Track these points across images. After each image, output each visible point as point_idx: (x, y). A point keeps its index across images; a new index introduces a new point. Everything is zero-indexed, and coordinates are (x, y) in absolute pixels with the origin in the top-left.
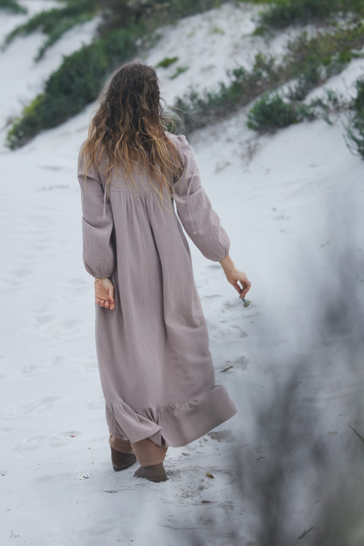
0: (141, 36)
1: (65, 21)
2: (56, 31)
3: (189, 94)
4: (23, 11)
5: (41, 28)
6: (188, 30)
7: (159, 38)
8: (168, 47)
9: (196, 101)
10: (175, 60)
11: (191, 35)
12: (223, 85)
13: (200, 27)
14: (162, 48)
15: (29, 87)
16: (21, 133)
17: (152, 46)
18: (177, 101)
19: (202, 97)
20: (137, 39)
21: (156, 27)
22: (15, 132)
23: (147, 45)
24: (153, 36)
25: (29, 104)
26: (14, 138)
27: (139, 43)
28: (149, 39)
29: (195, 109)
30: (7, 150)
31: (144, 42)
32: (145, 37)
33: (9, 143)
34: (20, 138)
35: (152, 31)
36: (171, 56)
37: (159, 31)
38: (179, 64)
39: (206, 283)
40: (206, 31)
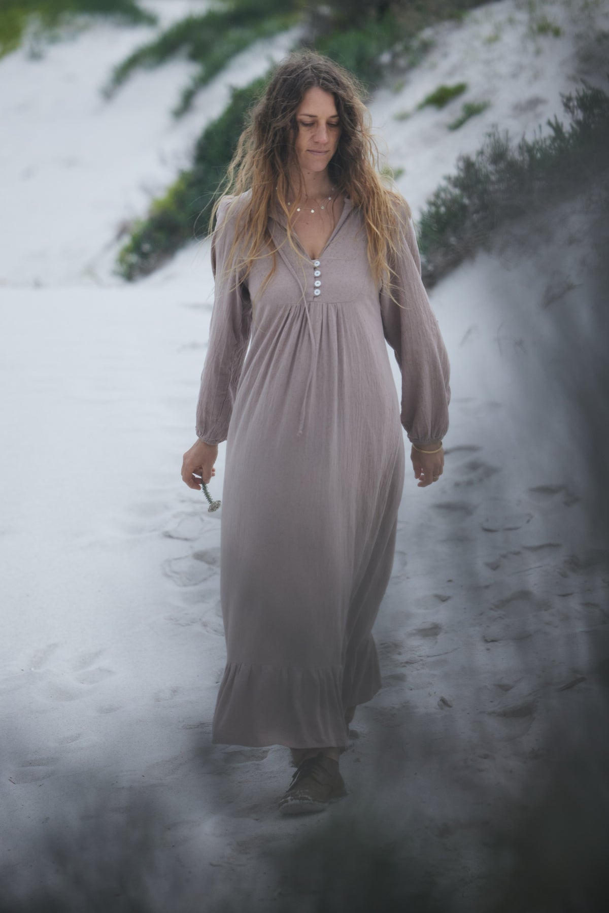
0: (390, 45)
1: (235, 34)
2: (218, 51)
3: (488, 151)
4: (150, 20)
5: (185, 49)
6: (486, 30)
7: (426, 47)
8: (445, 65)
9: (502, 165)
10: (460, 90)
11: (493, 40)
12: (557, 128)
13: (511, 21)
14: (433, 66)
15: (163, 161)
16: (146, 247)
17: (412, 65)
18: (461, 164)
19: (515, 154)
20: (380, 51)
21: (420, 28)
22: (136, 247)
23: (402, 62)
24: (415, 44)
25: (162, 195)
26: (133, 258)
27: (385, 58)
28: (407, 49)
29: (500, 181)
30: (118, 281)
31: (395, 56)
32: (399, 47)
33: (122, 269)
34: (144, 256)
35: (411, 35)
36: (451, 83)
37: (427, 34)
38: (468, 97)
39: (528, 521)
40: (522, 29)
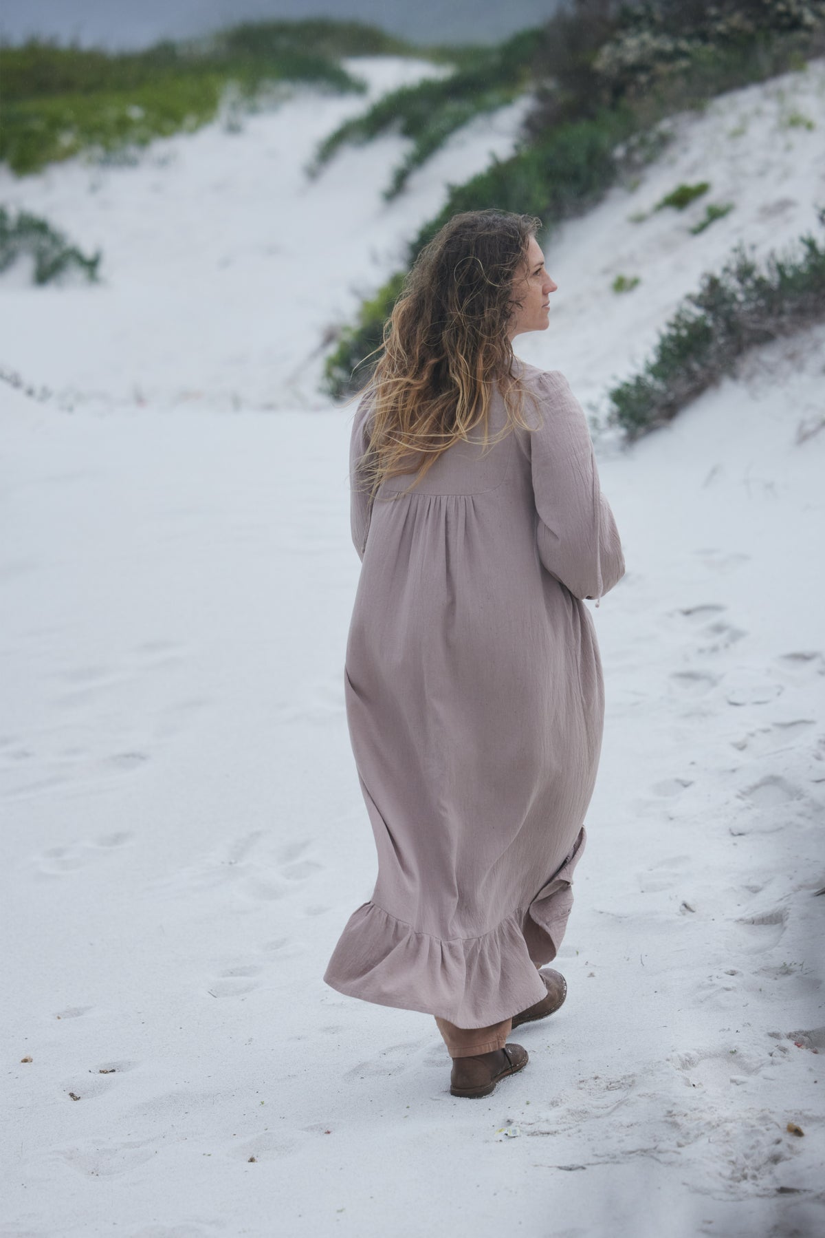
0: (625, 138)
1: (452, 107)
2: (433, 128)
3: (734, 267)
4: (360, 88)
5: (398, 123)
6: (731, 122)
7: (664, 141)
8: (685, 161)
9: (750, 283)
10: (702, 189)
11: (738, 133)
12: (811, 245)
13: (758, 113)
14: (672, 162)
15: (375, 259)
16: (356, 362)
17: (649, 161)
18: (706, 282)
19: (764, 272)
20: (614, 144)
21: (657, 119)
22: (343, 360)
23: (638, 157)
24: (652, 137)
25: (372, 297)
26: (339, 373)
27: (619, 152)
28: (643, 143)
29: (748, 300)
30: (325, 400)
31: (630, 151)
32: (634, 140)
33: (328, 385)
34: (356, 374)
35: (648, 127)
36: (692, 181)
37: (665, 125)
38: (710, 199)
39: (779, 694)
40: (771, 122)
